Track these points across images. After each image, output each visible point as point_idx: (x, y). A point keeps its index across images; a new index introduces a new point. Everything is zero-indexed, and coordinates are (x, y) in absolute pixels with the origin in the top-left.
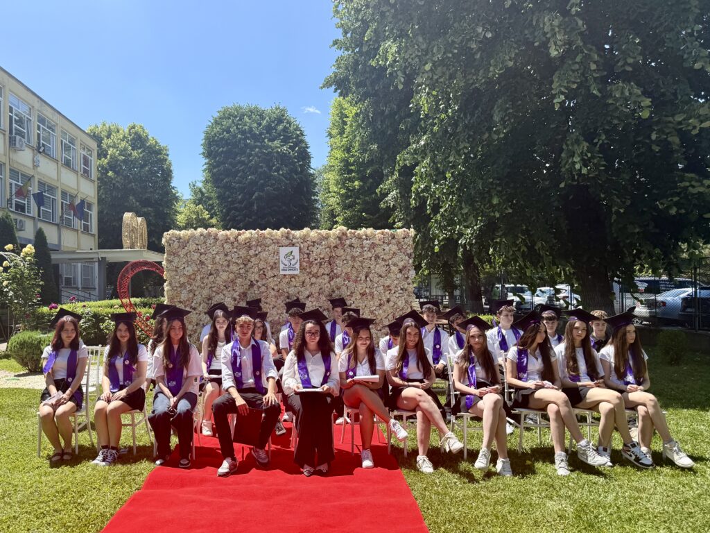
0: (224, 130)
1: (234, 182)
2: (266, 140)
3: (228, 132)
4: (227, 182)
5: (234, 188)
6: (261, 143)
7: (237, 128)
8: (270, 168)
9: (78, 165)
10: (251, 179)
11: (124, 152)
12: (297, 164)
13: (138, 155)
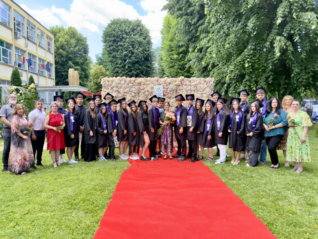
0: (112, 30)
1: (117, 55)
9: (46, 46)
11: (67, 40)
12: (146, 47)
13: (73, 41)
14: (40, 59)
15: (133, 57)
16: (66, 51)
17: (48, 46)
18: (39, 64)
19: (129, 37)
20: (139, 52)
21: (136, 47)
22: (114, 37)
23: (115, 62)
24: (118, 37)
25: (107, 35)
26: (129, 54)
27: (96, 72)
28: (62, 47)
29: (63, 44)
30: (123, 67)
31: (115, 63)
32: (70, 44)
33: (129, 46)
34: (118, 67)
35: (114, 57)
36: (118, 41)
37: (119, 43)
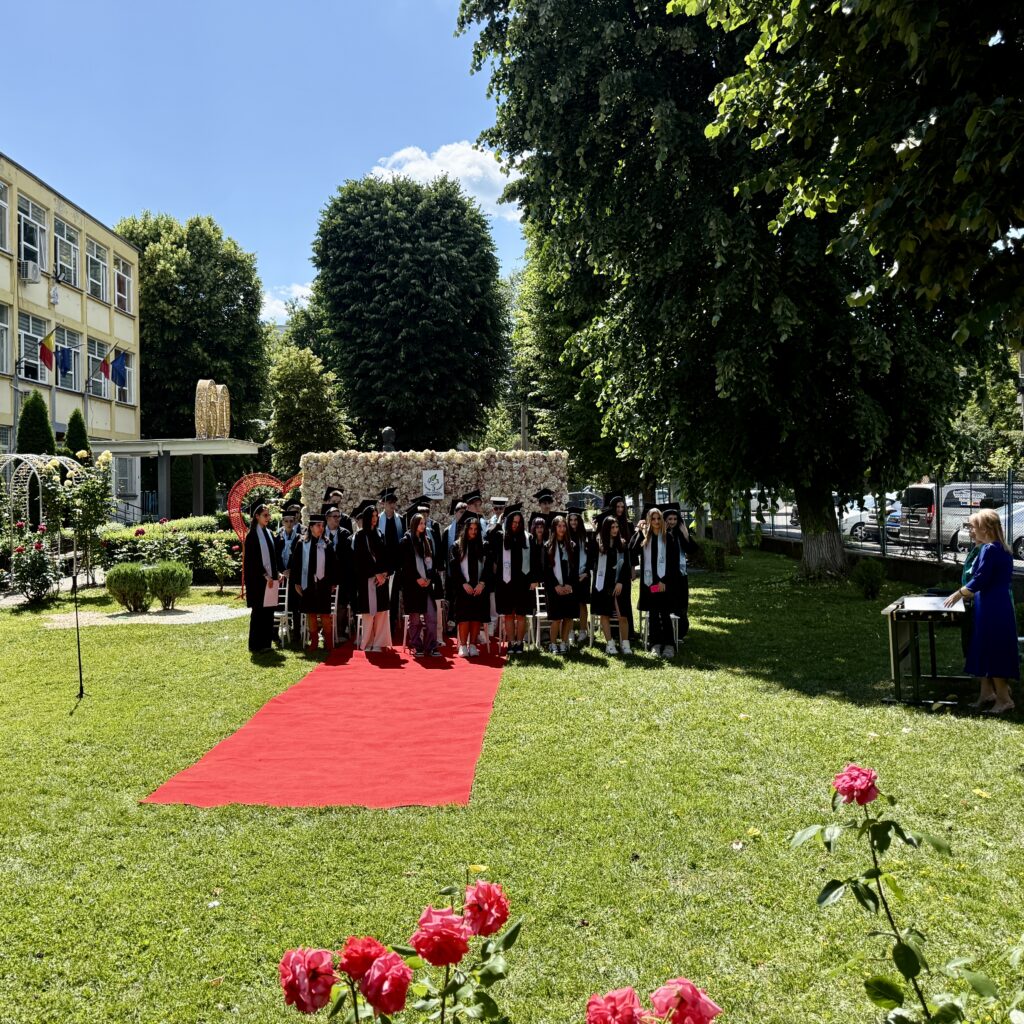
0: (350, 222)
1: (367, 312)
2: (422, 240)
3: (358, 225)
4: (355, 312)
5: (367, 320)
6: (413, 244)
7: (373, 219)
8: (428, 287)
9: (110, 292)
10: (396, 306)
11: (184, 267)
12: (476, 280)
14: (91, 341)
15: (425, 317)
17: (117, 293)
18: (88, 358)
19: (408, 245)
21: (435, 282)
25: (331, 240)
26: (411, 307)
28: (167, 293)
29: (172, 281)
30: (387, 355)
32: (197, 282)
35: (357, 320)
36: (372, 263)
37: (374, 270)
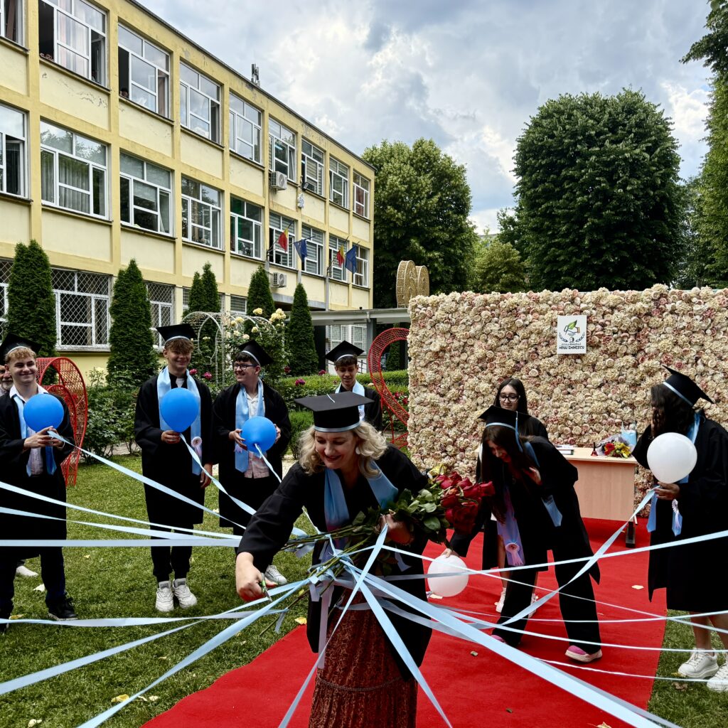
0: (545, 135)
1: (557, 207)
4: (546, 208)
9: (350, 202)
11: (408, 179)
12: (657, 174)
13: (426, 181)
14: (333, 237)
15: (608, 209)
16: (405, 211)
17: (356, 202)
18: (330, 250)
19: (597, 149)
20: (631, 192)
21: (619, 178)
22: (549, 154)
23: (549, 228)
24: (562, 154)
25: (528, 152)
26: (596, 202)
27: (490, 263)
28: (395, 200)
29: (399, 191)
30: (573, 243)
31: (550, 233)
32: (418, 191)
33: (597, 179)
34: (558, 246)
35: (548, 215)
36: (563, 166)
37: (564, 173)
